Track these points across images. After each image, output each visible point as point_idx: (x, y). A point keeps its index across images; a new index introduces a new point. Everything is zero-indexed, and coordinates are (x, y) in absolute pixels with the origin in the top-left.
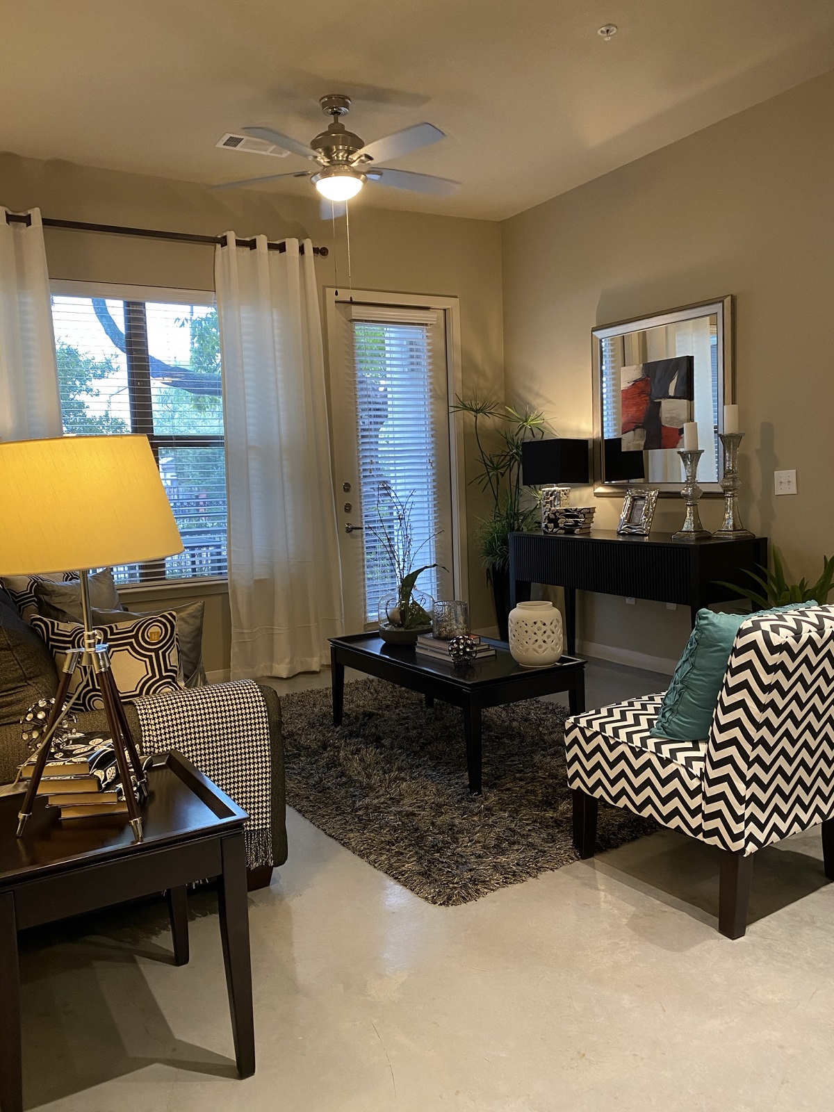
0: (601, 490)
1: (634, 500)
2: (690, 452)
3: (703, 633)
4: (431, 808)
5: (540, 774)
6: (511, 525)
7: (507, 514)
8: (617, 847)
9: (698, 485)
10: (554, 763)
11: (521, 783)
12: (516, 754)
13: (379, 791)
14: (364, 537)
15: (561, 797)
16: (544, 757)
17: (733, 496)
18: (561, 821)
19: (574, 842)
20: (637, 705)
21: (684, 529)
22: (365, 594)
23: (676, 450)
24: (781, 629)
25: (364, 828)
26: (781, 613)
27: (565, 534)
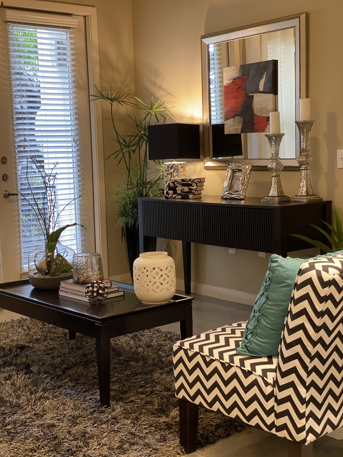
0: (210, 164)
1: (234, 172)
2: (274, 135)
3: (274, 273)
4: (69, 420)
5: (157, 388)
6: (140, 192)
7: (137, 183)
8: (214, 442)
9: (280, 161)
10: (168, 379)
11: (143, 396)
12: (140, 374)
13: (26, 409)
14: (20, 201)
15: (172, 406)
16: (161, 374)
17: (306, 169)
18: (172, 424)
19: (180, 441)
20: (229, 331)
21: (270, 195)
22: (20, 249)
23: (263, 134)
24: (330, 269)
25: (12, 439)
26: (331, 257)
27: (182, 198)
